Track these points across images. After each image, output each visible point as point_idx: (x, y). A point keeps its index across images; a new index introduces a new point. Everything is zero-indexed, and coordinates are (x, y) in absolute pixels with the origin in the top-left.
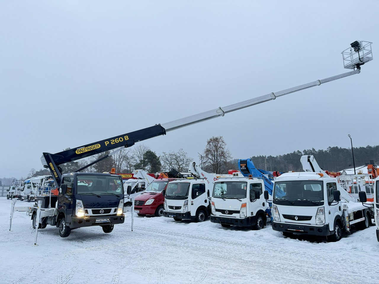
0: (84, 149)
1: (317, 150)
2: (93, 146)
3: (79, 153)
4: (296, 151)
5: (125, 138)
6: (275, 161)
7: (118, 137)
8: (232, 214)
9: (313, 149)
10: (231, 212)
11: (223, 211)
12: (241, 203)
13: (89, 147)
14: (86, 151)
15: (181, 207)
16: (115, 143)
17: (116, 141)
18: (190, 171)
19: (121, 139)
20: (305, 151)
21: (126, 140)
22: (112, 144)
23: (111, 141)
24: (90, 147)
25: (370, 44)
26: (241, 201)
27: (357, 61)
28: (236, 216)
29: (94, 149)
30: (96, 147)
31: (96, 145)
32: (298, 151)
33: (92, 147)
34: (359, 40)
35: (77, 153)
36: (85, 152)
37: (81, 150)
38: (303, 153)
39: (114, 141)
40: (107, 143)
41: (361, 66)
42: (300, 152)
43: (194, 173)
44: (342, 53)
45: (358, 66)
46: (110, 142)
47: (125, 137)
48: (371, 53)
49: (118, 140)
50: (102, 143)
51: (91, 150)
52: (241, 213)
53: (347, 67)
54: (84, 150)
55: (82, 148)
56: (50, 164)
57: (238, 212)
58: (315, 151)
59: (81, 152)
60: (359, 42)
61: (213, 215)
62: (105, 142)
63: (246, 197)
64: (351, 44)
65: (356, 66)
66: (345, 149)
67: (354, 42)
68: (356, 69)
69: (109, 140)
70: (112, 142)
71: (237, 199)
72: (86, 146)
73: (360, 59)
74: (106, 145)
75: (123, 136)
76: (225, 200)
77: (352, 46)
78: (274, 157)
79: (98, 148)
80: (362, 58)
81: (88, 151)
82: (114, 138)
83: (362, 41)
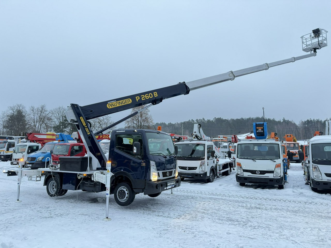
0: (115, 103)
1: (206, 120)
2: (125, 100)
3: (111, 107)
4: (191, 120)
5: (155, 95)
6: (175, 127)
7: (148, 93)
8: (264, 174)
9: (203, 118)
10: (263, 172)
11: (253, 172)
12: (275, 163)
13: (120, 101)
14: (118, 105)
15: (196, 168)
16: (145, 99)
17: (146, 97)
18: (195, 132)
19: (151, 95)
20: (197, 120)
21: (155, 96)
22: (143, 99)
23: (141, 96)
24: (122, 101)
25: (326, 33)
26: (275, 162)
27: (316, 46)
28: (270, 176)
29: (126, 104)
30: (128, 102)
31: (127, 99)
32: (192, 120)
33: (123, 102)
34: (320, 28)
35: (108, 107)
36: (116, 106)
37: (112, 104)
38: (195, 122)
39: (144, 97)
40: (138, 98)
41: (317, 50)
42: (194, 121)
43: (199, 135)
44: (302, 37)
45: (315, 50)
46: (141, 98)
47: (154, 93)
48: (326, 40)
49: (148, 95)
50: (133, 97)
51: (123, 104)
52: (275, 173)
53: (304, 50)
54: (115, 105)
55: (113, 101)
56: (81, 118)
57: (272, 172)
58: (205, 120)
59: (113, 107)
60: (320, 29)
61: (239, 175)
62: (136, 97)
63: (280, 158)
64: (313, 31)
65: (313, 50)
66: (226, 120)
67: (316, 29)
68: (312, 52)
69: (139, 95)
70: (142, 98)
71: (271, 160)
72: (117, 100)
73: (319, 44)
74: (137, 101)
75: (152, 92)
76: (255, 161)
77: (313, 33)
78: (173, 124)
79: (129, 103)
80: (321, 44)
81: (120, 105)
82: (144, 94)
83: (323, 29)
